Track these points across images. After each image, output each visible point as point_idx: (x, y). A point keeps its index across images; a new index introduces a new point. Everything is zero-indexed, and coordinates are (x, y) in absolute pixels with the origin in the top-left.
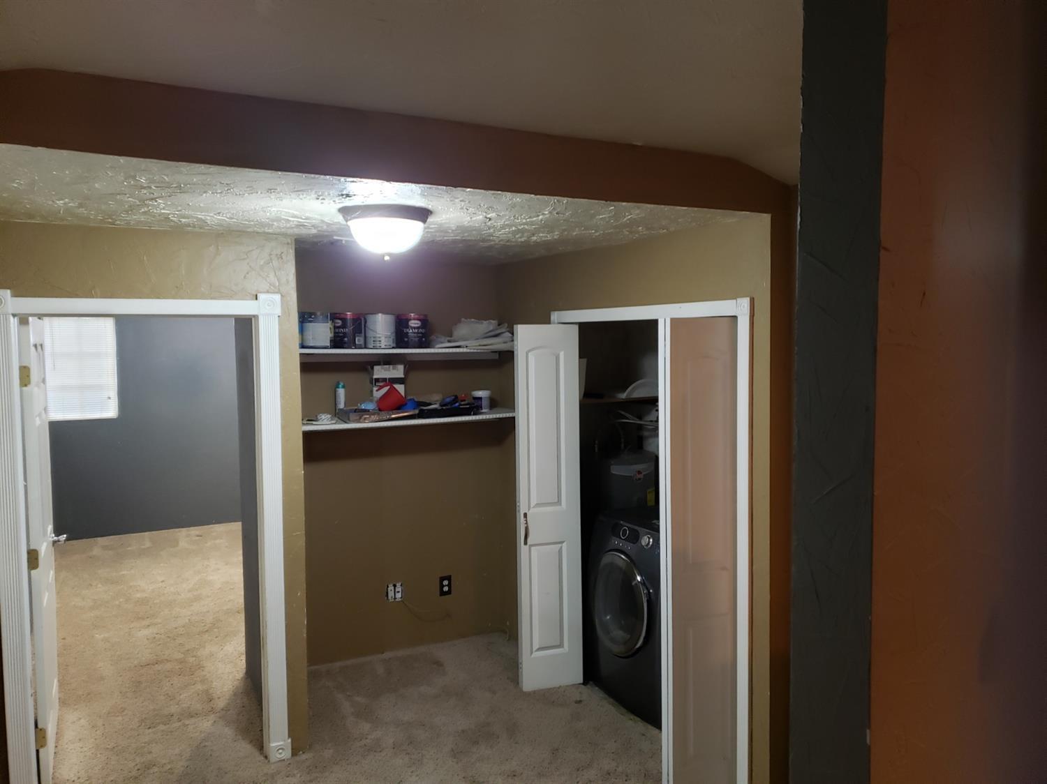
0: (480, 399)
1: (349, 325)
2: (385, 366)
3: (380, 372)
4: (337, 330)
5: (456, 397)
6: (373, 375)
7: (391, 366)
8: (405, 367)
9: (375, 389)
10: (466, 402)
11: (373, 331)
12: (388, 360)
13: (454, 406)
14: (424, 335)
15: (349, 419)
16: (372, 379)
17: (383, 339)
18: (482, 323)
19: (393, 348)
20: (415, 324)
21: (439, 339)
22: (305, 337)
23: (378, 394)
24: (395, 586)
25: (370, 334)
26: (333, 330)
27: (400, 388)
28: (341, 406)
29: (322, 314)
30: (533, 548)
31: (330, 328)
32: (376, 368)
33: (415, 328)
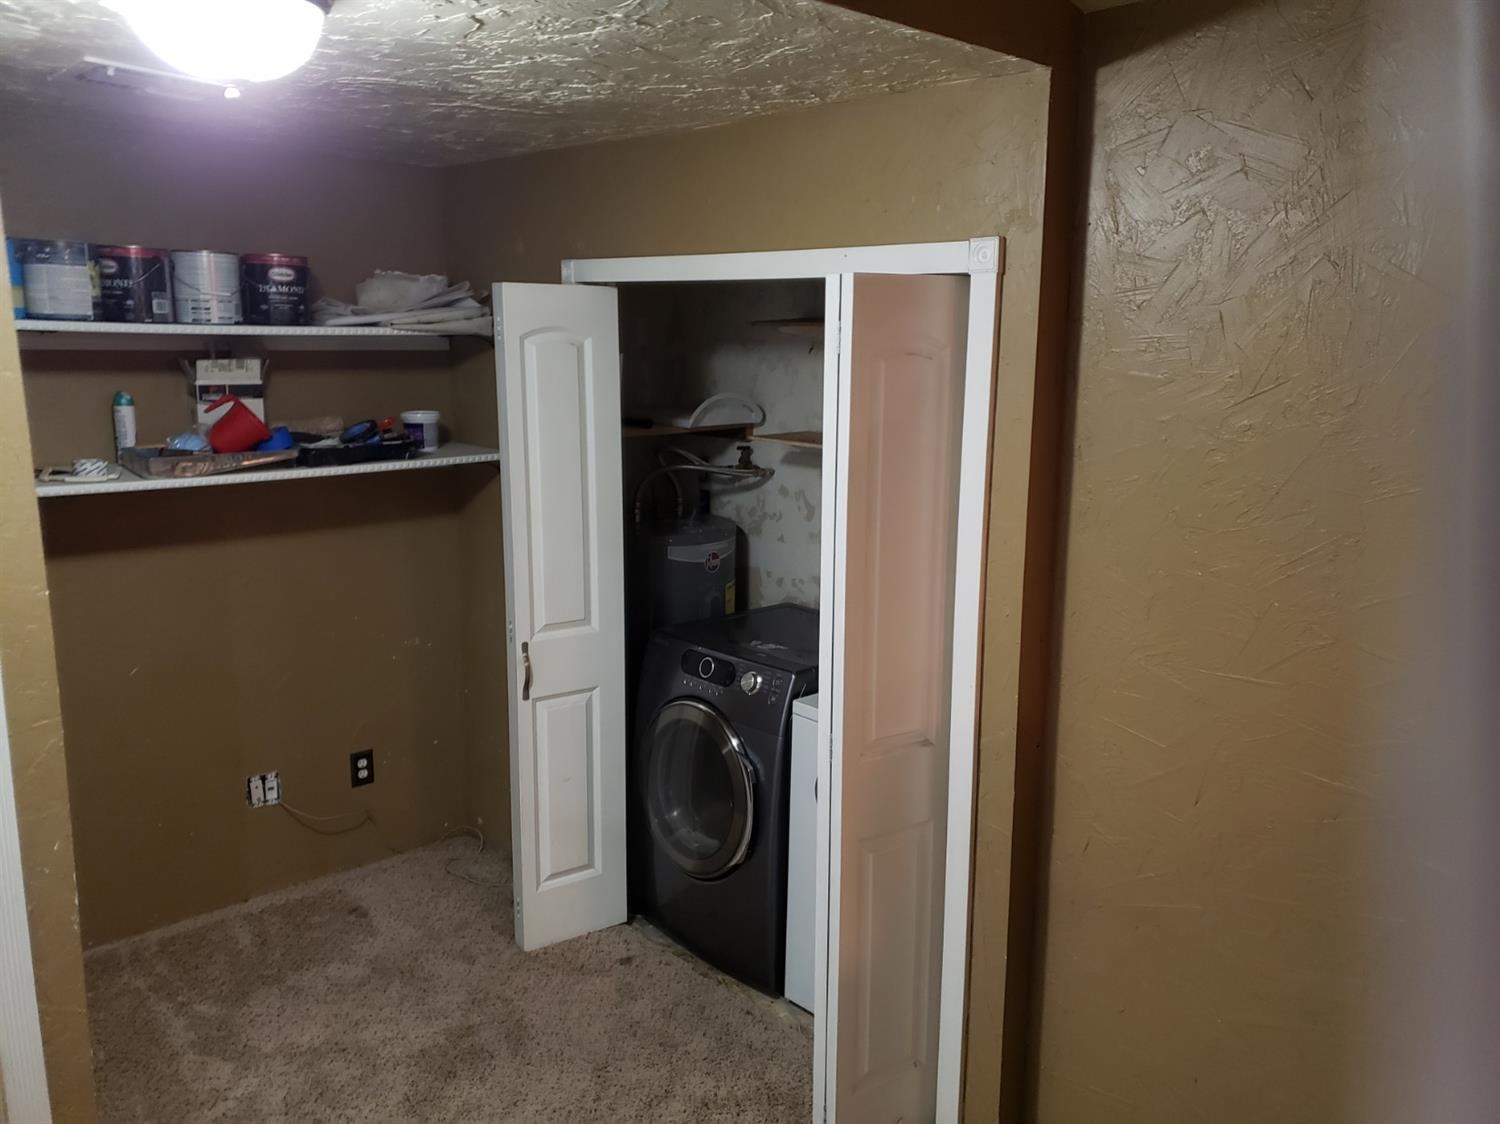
0: (419, 427)
1: (134, 271)
2: (220, 361)
3: (209, 373)
4: (108, 283)
5: (374, 424)
6: (195, 380)
7: (234, 362)
8: (263, 365)
9: (201, 407)
10: (395, 435)
11: (190, 286)
12: (226, 349)
13: (369, 442)
14: (303, 299)
15: (148, 470)
16: (195, 387)
17: (214, 305)
18: (417, 280)
19: (237, 323)
20: (282, 275)
21: (333, 310)
22: (31, 294)
23: (208, 417)
24: (264, 779)
25: (184, 293)
26: (97, 281)
27: (256, 406)
28: (129, 440)
29: (69, 245)
30: (538, 703)
31: (92, 278)
32: (201, 364)
33: (282, 284)
